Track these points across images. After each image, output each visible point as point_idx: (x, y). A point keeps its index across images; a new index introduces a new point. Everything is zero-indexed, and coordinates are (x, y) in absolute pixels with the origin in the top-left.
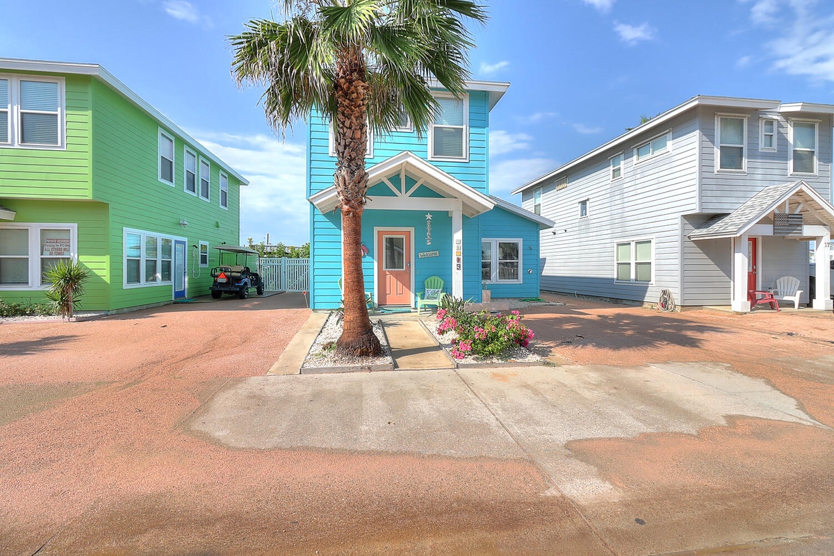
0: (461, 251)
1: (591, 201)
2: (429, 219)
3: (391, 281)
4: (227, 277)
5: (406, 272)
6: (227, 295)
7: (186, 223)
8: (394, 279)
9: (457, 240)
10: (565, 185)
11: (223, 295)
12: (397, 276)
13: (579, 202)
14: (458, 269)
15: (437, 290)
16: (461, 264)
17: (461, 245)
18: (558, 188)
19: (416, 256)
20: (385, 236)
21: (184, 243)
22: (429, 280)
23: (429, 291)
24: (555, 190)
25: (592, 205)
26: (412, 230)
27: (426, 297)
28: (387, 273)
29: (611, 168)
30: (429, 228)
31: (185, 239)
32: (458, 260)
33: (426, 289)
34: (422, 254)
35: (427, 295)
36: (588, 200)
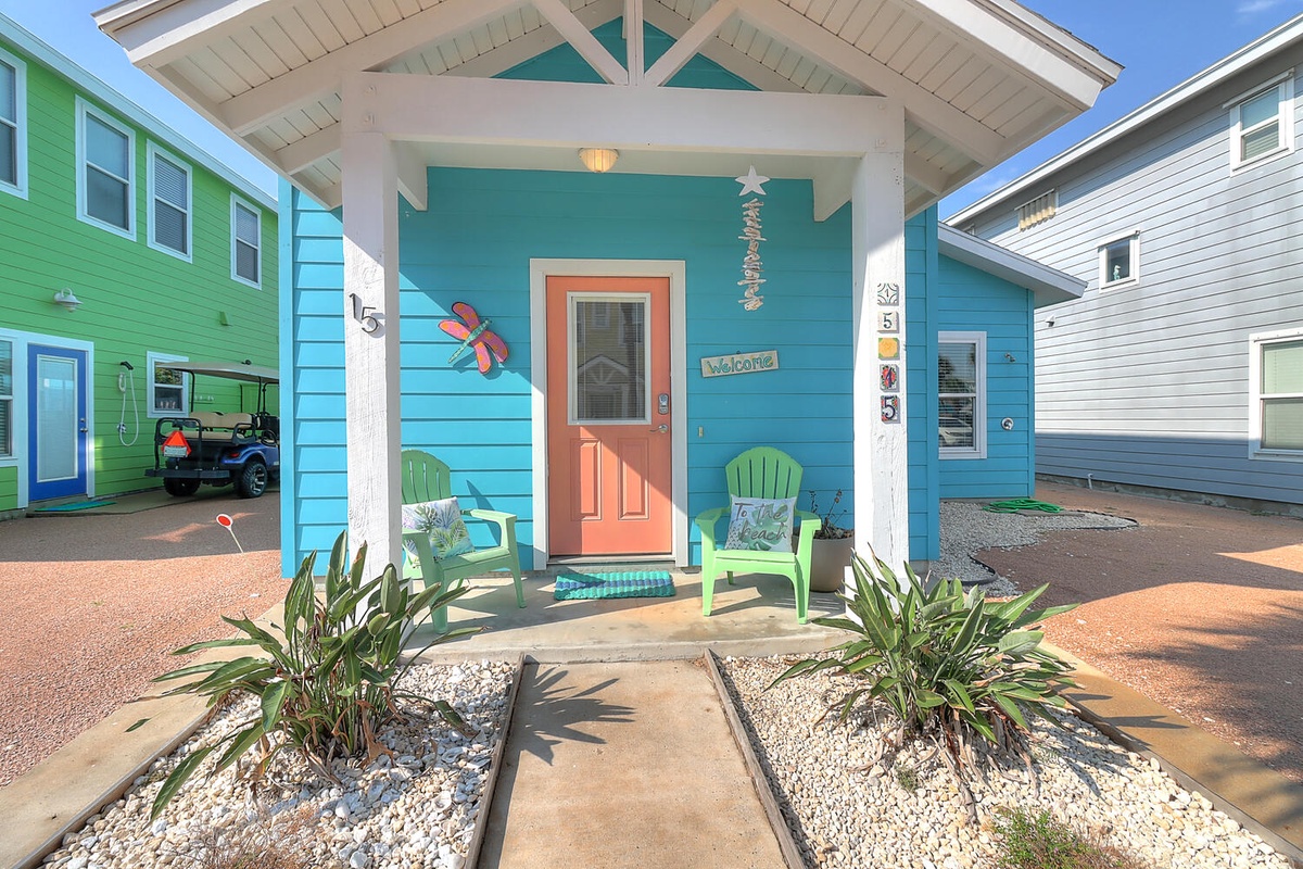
0: (902, 337)
1: (1146, 236)
2: (753, 194)
3: (600, 463)
4: (189, 443)
5: (653, 430)
6: (210, 488)
7: (74, 299)
8: (608, 458)
9: (884, 287)
10: (1051, 211)
11: (203, 488)
12: (624, 447)
13: (1100, 248)
14: (886, 418)
15: (777, 505)
16: (902, 395)
17: (901, 309)
18: (1022, 224)
19: (694, 369)
20: (575, 297)
21: (80, 355)
22: (742, 459)
23: (746, 508)
24: (1018, 229)
25: (1147, 247)
26: (676, 270)
27: (733, 536)
28: (584, 434)
29: (1235, 133)
30: (752, 232)
31: (88, 346)
32: (889, 377)
33: (735, 499)
34: (714, 361)
35: (737, 524)
36: (1135, 236)
